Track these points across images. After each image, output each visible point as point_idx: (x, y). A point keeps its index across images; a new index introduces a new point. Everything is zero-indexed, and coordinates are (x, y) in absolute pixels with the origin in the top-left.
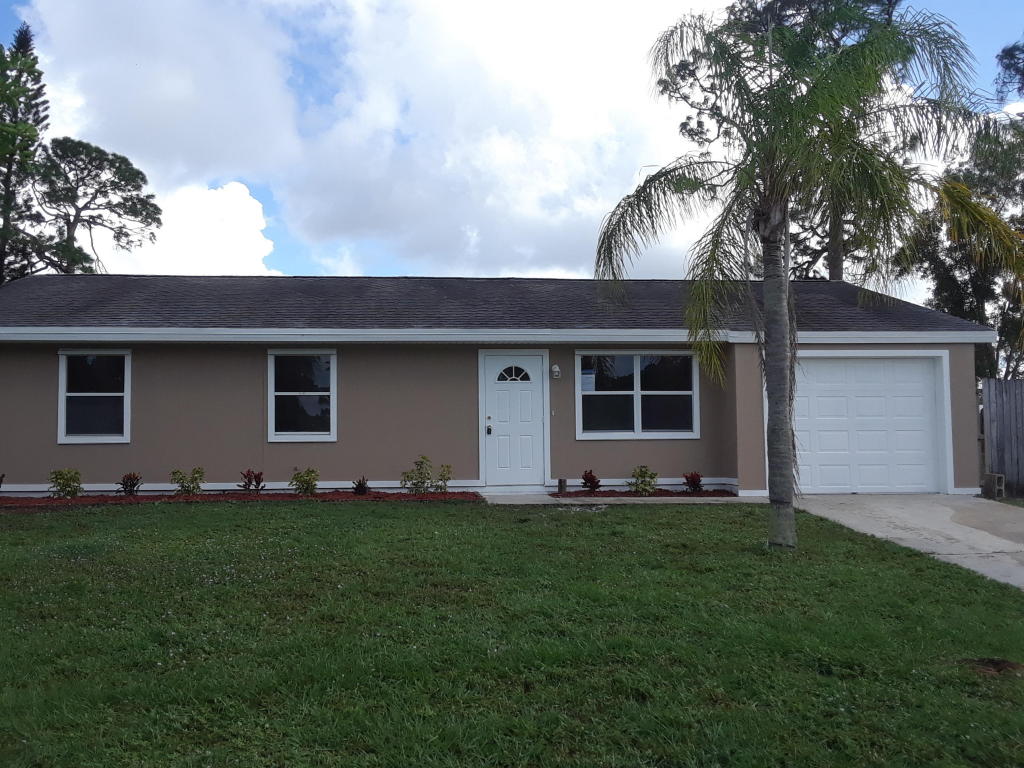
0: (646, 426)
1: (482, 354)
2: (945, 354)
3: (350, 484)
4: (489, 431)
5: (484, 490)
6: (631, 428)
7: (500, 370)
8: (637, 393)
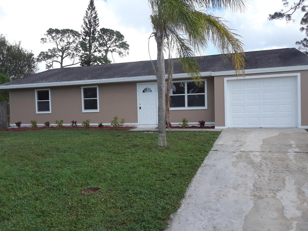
0: (189, 105)
1: (138, 84)
2: (299, 75)
3: (97, 124)
4: (140, 108)
5: (140, 126)
6: (184, 106)
7: (143, 89)
8: (186, 95)
